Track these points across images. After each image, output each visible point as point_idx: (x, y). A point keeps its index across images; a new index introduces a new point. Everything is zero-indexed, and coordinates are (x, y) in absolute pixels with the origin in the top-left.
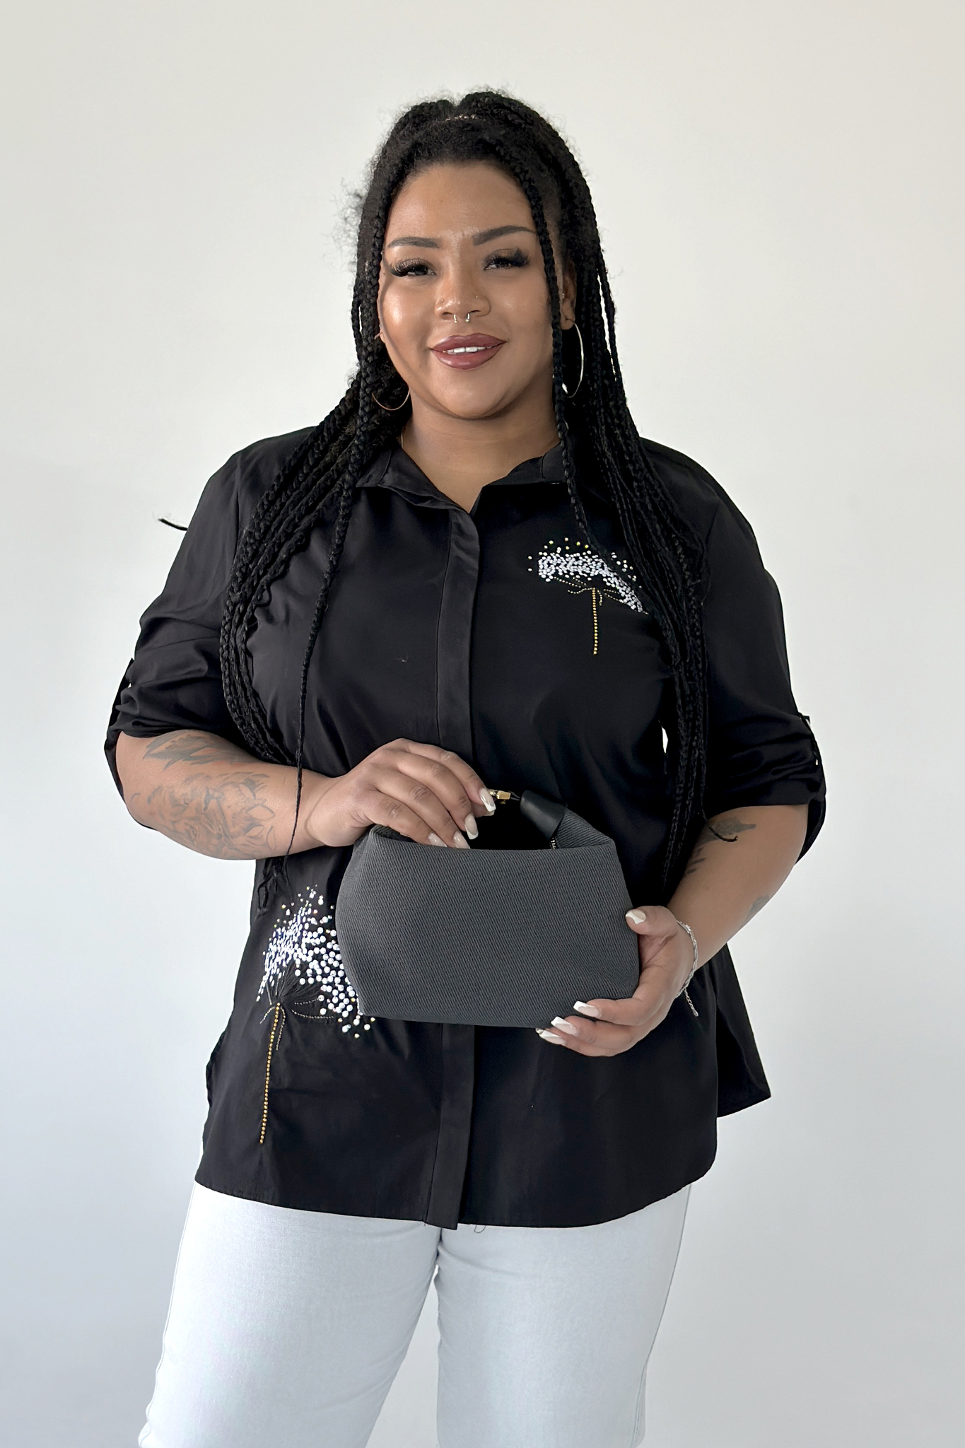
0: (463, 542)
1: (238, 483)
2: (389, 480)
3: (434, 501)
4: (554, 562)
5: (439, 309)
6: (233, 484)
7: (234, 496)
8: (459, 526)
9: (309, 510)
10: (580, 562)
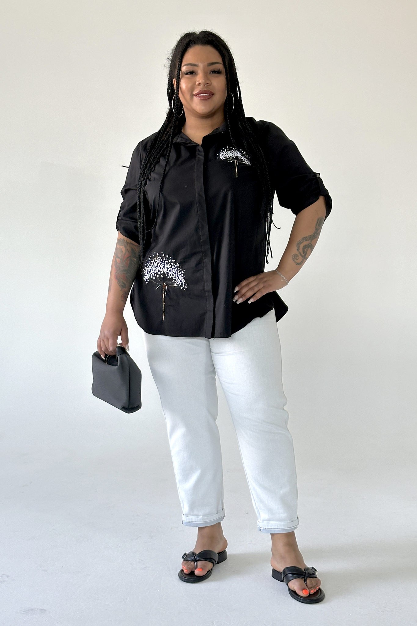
0: (200, 153)
1: (141, 150)
2: (178, 141)
3: (191, 143)
4: (224, 154)
5: (197, 83)
6: (139, 151)
7: (140, 153)
8: (198, 150)
9: (158, 153)
10: (232, 153)
